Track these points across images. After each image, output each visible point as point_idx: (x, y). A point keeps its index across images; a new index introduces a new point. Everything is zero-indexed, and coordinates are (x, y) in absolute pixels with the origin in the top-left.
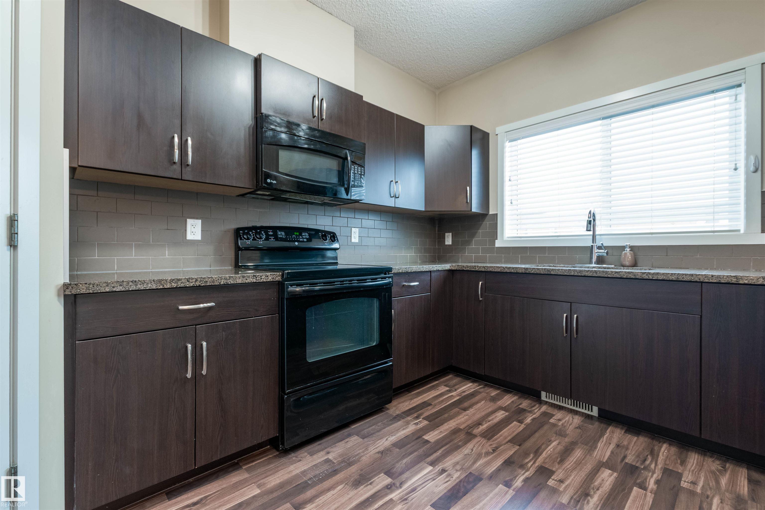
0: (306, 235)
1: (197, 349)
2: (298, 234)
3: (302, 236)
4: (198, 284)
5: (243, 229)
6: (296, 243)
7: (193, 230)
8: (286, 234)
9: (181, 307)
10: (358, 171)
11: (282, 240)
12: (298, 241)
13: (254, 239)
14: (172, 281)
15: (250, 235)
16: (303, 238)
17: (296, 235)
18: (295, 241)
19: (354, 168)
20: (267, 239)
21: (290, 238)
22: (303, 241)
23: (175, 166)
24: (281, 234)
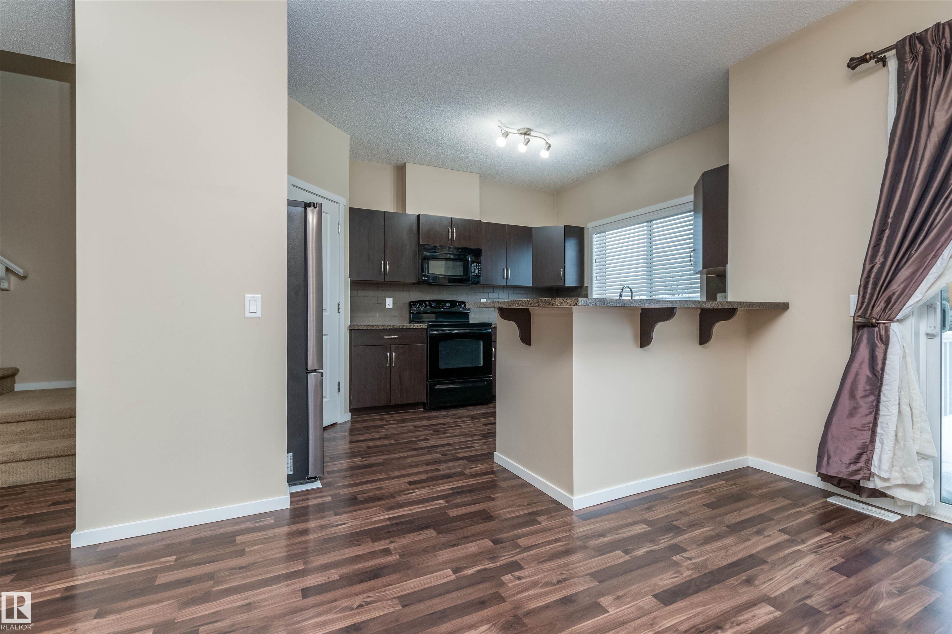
0: (448, 304)
1: (391, 355)
2: (443, 304)
3: (446, 305)
4: (391, 328)
5: (413, 302)
6: (442, 309)
7: (389, 303)
8: (437, 304)
9: (385, 337)
10: (476, 267)
11: (434, 307)
12: (443, 308)
13: (419, 308)
14: (382, 326)
15: (417, 306)
16: (447, 306)
17: (443, 305)
18: (441, 308)
19: (474, 265)
20: (425, 307)
21: (438, 306)
22: (446, 308)
23: (382, 275)
24: (434, 304)
